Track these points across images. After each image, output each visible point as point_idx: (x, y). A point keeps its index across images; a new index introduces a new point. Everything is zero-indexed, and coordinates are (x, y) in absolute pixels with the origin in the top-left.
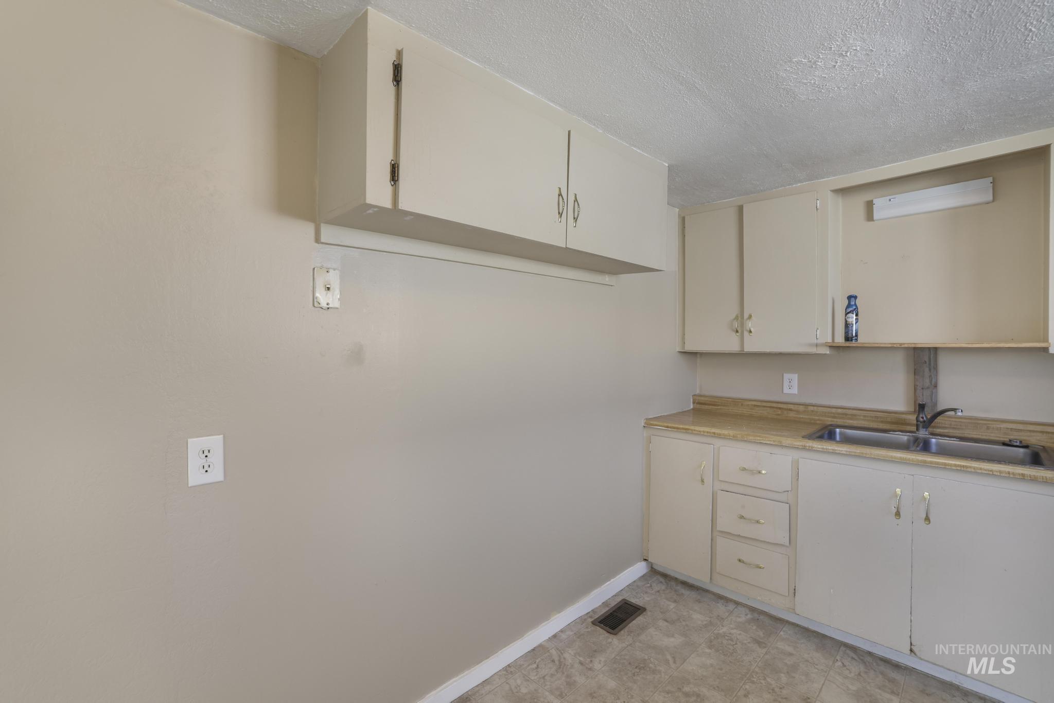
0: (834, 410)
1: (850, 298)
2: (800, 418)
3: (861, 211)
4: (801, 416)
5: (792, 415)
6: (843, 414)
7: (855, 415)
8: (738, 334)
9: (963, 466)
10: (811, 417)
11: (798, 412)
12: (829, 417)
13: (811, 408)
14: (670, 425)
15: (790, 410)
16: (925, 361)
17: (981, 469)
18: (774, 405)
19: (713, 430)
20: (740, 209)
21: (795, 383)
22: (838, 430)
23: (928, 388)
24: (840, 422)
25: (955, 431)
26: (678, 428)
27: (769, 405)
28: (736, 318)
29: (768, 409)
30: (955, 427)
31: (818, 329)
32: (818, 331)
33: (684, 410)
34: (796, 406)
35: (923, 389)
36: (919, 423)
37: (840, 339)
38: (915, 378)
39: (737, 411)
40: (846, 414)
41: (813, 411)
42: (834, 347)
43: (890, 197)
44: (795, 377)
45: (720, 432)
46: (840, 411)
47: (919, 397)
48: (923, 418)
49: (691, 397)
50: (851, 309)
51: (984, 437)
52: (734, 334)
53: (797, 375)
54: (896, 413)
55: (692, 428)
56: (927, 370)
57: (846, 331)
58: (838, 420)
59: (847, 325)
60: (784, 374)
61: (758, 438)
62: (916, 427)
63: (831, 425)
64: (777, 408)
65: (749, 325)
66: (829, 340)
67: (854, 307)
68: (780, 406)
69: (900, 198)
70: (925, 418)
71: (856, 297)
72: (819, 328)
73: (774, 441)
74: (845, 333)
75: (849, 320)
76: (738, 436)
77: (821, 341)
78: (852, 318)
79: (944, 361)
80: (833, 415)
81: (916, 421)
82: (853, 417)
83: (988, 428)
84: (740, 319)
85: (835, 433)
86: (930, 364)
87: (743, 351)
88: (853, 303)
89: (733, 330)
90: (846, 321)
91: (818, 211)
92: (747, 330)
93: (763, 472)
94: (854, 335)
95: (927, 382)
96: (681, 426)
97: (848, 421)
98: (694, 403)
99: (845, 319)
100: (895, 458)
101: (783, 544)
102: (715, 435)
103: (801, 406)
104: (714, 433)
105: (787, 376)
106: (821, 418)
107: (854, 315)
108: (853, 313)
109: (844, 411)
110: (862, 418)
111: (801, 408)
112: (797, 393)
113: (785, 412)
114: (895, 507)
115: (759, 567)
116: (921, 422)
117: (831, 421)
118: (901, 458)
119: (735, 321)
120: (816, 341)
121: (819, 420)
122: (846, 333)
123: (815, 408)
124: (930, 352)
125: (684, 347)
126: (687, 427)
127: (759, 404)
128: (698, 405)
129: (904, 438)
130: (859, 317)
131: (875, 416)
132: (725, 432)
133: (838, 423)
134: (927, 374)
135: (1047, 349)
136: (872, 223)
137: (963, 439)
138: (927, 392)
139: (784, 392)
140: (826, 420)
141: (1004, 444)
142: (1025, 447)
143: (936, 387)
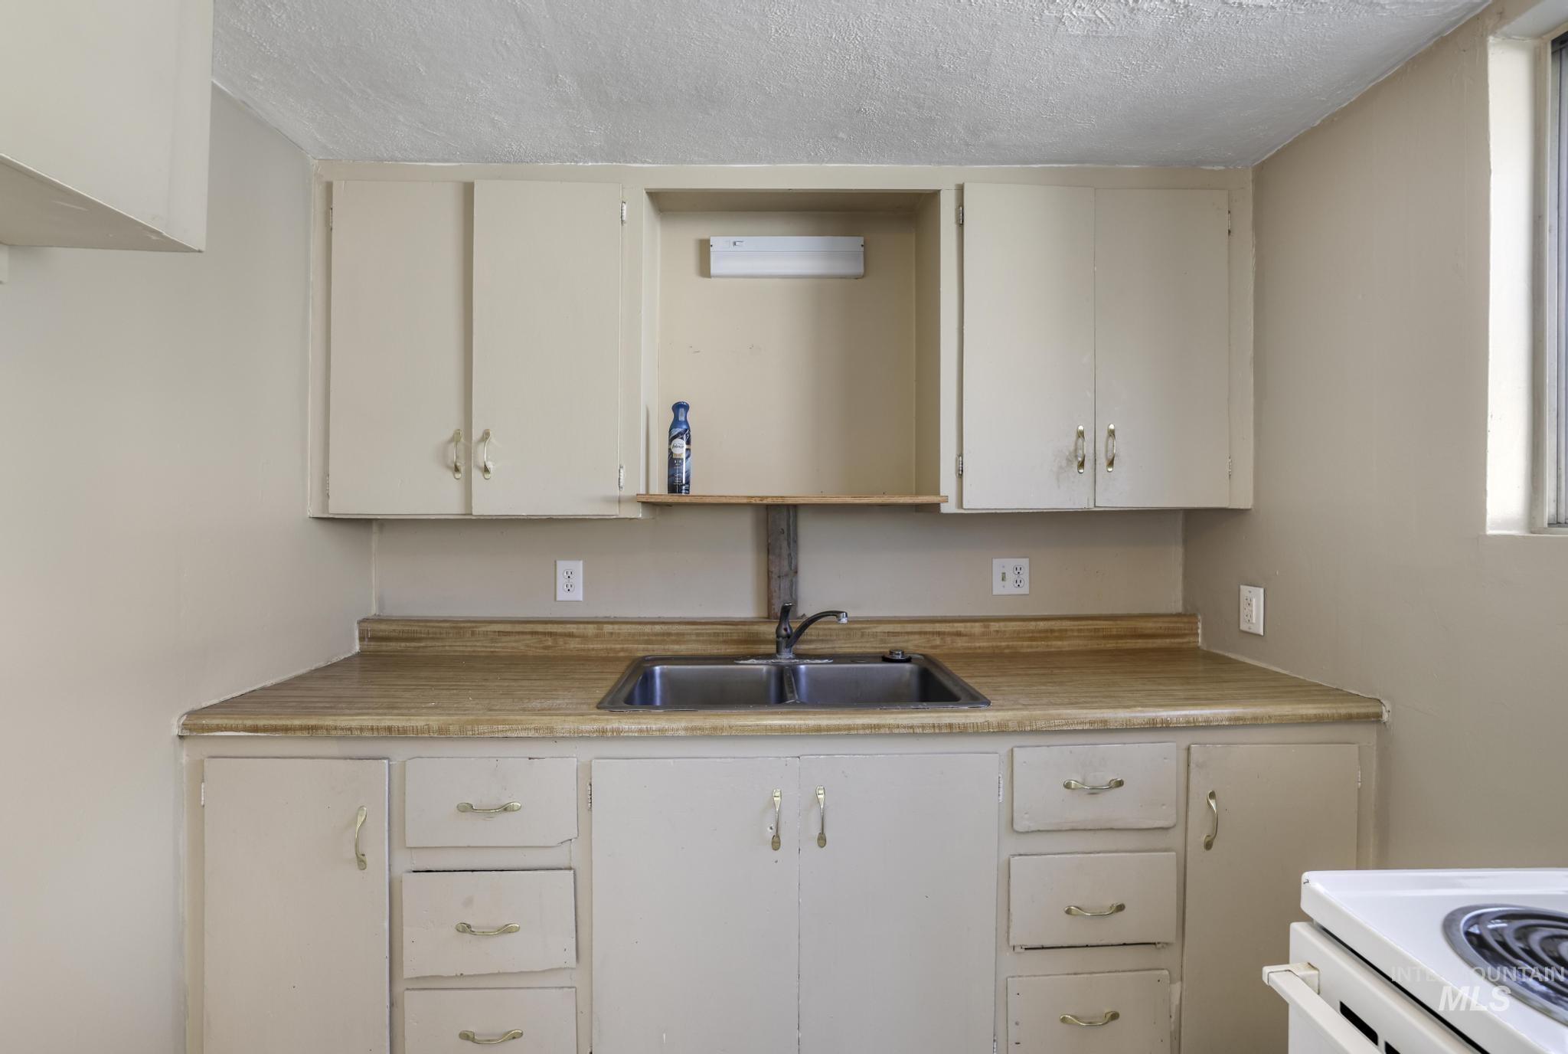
0: (647, 629)
1: (679, 407)
2: (588, 650)
3: (689, 258)
4: (591, 647)
5: (573, 645)
6: (663, 634)
7: (682, 634)
8: (458, 476)
9: (870, 727)
10: (609, 646)
11: (584, 638)
12: (638, 642)
13: (608, 628)
14: (261, 723)
15: (571, 635)
16: (782, 529)
18: (540, 628)
19: (387, 721)
20: (468, 190)
21: (578, 578)
22: (657, 669)
23: (786, 575)
24: (658, 650)
26: (286, 729)
27: (529, 628)
28: (455, 439)
29: (528, 637)
30: (824, 638)
31: (621, 467)
32: (621, 471)
33: (334, 660)
34: (582, 626)
35: (779, 577)
36: (781, 639)
37: (659, 488)
38: (768, 560)
39: (461, 649)
40: (669, 634)
41: (612, 633)
42: (652, 505)
43: (735, 238)
44: (578, 567)
45: (408, 724)
46: (658, 628)
47: (775, 591)
48: (786, 630)
49: (356, 625)
50: (678, 430)
52: (450, 474)
53: (581, 563)
54: (743, 623)
55: (329, 721)
56: (785, 544)
57: (671, 473)
58: (656, 647)
59: (673, 462)
60: (558, 562)
61: (500, 727)
62: (774, 647)
63: (644, 659)
64: (544, 634)
65: (484, 454)
66: (642, 491)
67: (685, 427)
68: (550, 628)
69: (749, 243)
70: (789, 630)
71: (686, 407)
72: (624, 467)
73: (536, 729)
74: (669, 477)
75: (677, 451)
76: (451, 727)
77: (628, 492)
79: (808, 530)
80: (646, 638)
81: (775, 636)
82: (680, 638)
83: (863, 635)
84: (462, 440)
85: (652, 674)
86: (789, 535)
87: (471, 514)
88: (682, 418)
89: (448, 467)
90: (671, 453)
91: (625, 225)
92: (478, 467)
94: (684, 482)
95: (786, 568)
96: (297, 722)
97: (671, 647)
98: (362, 639)
99: (670, 449)
102: (391, 735)
103: (591, 626)
104: (390, 729)
105: (563, 566)
106: (628, 646)
107: (684, 442)
108: (682, 438)
109: (665, 628)
110: (694, 638)
111: (591, 630)
112: (581, 598)
113: (561, 641)
114: (771, 828)
116: (783, 638)
117: (644, 650)
118: (781, 728)
119: (453, 444)
120: (617, 493)
121: (622, 650)
122: (671, 476)
123: (616, 627)
124: (789, 514)
125: (325, 506)
126: (313, 722)
127: (508, 628)
128: (372, 643)
130: (692, 447)
131: (715, 633)
132: (419, 722)
133: (655, 653)
134: (785, 552)
135: (937, 506)
136: (707, 280)
137: (837, 658)
138: (785, 583)
139: (558, 599)
140: (637, 650)
141: (886, 659)
142: (908, 660)
143: (796, 572)
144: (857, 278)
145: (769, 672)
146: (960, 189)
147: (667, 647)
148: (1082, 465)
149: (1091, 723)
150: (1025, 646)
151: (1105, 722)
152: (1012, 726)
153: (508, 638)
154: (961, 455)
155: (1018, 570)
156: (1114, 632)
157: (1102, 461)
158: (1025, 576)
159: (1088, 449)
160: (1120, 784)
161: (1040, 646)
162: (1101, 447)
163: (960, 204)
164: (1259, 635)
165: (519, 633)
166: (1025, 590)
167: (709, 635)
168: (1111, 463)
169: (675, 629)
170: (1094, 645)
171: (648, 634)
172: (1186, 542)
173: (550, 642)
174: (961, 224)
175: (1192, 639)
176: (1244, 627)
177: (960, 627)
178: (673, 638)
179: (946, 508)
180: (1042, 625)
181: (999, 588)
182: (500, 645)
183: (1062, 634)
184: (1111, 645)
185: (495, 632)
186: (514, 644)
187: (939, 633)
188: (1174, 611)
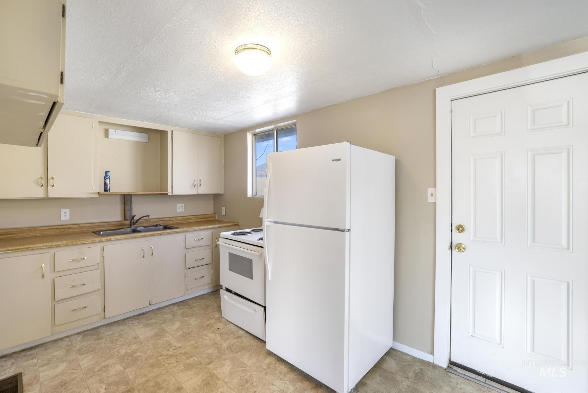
1: (107, 172)
2: (76, 231)
3: (102, 133)
4: (76, 230)
5: (70, 230)
6: (98, 225)
7: (104, 225)
8: (42, 187)
9: (161, 233)
10: (82, 230)
11: (74, 228)
13: (82, 225)
15: (70, 228)
16: (129, 199)
17: (166, 232)
19: (50, 244)
21: (68, 214)
23: (130, 210)
25: (140, 225)
29: (55, 230)
30: (140, 223)
31: (93, 185)
32: (93, 187)
37: (102, 190)
38: (125, 207)
39: (30, 235)
40: (100, 225)
42: (100, 194)
43: (116, 130)
44: (68, 211)
45: (56, 244)
50: (107, 177)
51: (148, 225)
52: (39, 187)
53: (69, 210)
54: (118, 221)
56: (129, 203)
58: (96, 229)
59: (105, 184)
61: (82, 241)
62: (130, 226)
65: (53, 182)
66: (98, 191)
67: (109, 176)
68: (63, 227)
69: (119, 132)
70: (133, 222)
71: (109, 172)
75: (106, 182)
77: (95, 191)
78: (108, 181)
79: (134, 199)
81: (129, 223)
82: (103, 226)
83: (149, 222)
84: (45, 179)
87: (48, 197)
88: (108, 174)
89: (39, 185)
92: (51, 185)
93: (86, 258)
94: (108, 189)
95: (130, 208)
99: (104, 182)
100: (143, 235)
101: (98, 289)
102: (52, 247)
104: (52, 245)
105: (62, 211)
106: (87, 229)
108: (108, 179)
112: (69, 219)
113: (67, 230)
114: (143, 254)
115: (85, 307)
116: (132, 224)
118: (145, 235)
119: (41, 179)
121: (86, 230)
122: (105, 188)
123: (84, 225)
124: (130, 196)
127: (48, 228)
129: (129, 230)
130: (111, 181)
134: (129, 205)
135: (167, 194)
136: (107, 139)
137: (145, 227)
138: (129, 212)
139: (61, 219)
140: (91, 230)
141: (155, 226)
142: (161, 226)
143: (132, 209)
144: (146, 143)
145: (130, 231)
146: (172, 131)
147: (99, 228)
148: (195, 186)
149: (198, 229)
150: (184, 221)
151: (200, 229)
152: (186, 231)
153: (48, 231)
154: (172, 184)
155: (182, 206)
156: (201, 218)
157: (199, 185)
158: (183, 208)
159: (196, 183)
160: (203, 239)
161: (187, 221)
162: (198, 183)
163: (172, 134)
164: (224, 215)
165: (52, 229)
166: (183, 210)
167: (111, 225)
168: (200, 186)
169: (101, 224)
170: (197, 220)
171: (94, 226)
172: (214, 200)
173: (63, 230)
174: (172, 139)
175: (215, 218)
176: (223, 214)
177: (170, 219)
178: (101, 226)
179: (169, 194)
180: (187, 217)
181: (178, 211)
182: (45, 233)
183: (191, 219)
184: (200, 220)
185: (43, 229)
186: (50, 232)
187: (166, 220)
188: (212, 213)
